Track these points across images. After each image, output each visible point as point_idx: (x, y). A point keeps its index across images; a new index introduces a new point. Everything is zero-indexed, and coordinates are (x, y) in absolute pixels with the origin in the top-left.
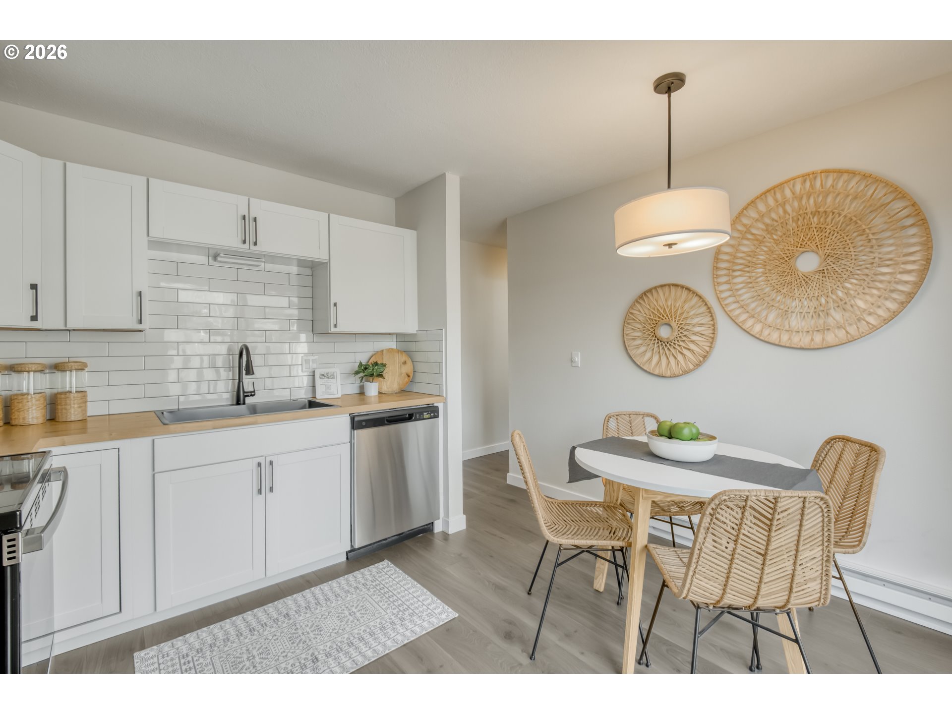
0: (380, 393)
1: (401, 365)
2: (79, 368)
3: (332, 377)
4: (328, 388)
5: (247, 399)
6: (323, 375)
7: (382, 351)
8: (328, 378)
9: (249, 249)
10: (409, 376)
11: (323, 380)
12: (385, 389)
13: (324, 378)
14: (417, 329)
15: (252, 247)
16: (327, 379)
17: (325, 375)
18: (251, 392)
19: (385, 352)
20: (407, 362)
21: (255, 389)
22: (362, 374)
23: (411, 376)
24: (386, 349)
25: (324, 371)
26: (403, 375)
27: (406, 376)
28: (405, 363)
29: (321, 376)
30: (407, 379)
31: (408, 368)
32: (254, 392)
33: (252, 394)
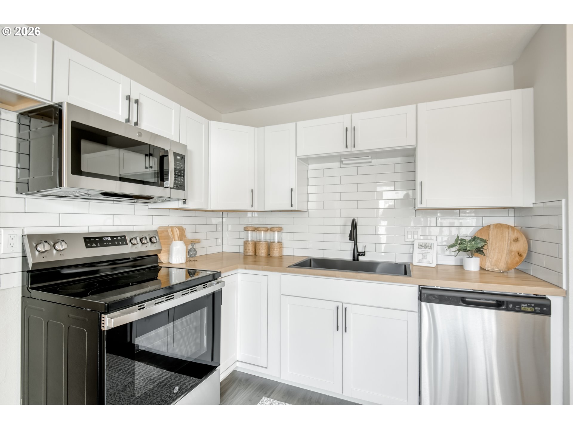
0: (481, 268)
1: (511, 243)
2: (280, 230)
3: (429, 247)
4: (424, 257)
5: (360, 257)
6: (421, 245)
7: (489, 226)
8: (425, 248)
9: (351, 151)
10: (521, 256)
11: (420, 250)
12: (488, 266)
13: (421, 248)
14: (534, 202)
15: (353, 149)
16: (425, 250)
17: (423, 245)
18: (362, 253)
19: (492, 227)
20: (520, 239)
21: (366, 251)
22: (457, 248)
23: (525, 256)
24: (493, 224)
25: (423, 242)
26: (513, 253)
27: (517, 254)
28: (516, 240)
29: (419, 246)
30: (517, 259)
31: (521, 246)
32: (364, 252)
33: (363, 254)
